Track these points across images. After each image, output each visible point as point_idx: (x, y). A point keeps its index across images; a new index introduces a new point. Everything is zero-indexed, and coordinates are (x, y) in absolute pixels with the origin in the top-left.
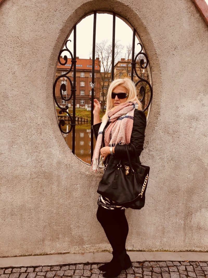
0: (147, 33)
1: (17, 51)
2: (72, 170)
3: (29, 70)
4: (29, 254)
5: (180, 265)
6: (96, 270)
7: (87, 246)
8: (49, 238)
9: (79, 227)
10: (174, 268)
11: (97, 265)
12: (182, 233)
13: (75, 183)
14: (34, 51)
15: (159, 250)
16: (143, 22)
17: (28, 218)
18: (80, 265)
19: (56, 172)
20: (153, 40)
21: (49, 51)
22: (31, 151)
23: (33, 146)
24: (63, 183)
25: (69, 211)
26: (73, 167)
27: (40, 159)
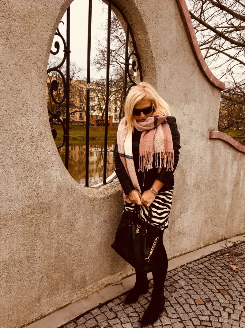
0: (146, 33)
2: (75, 194)
3: (21, 56)
5: (177, 272)
6: (116, 308)
7: (90, 286)
8: (46, 294)
10: (176, 277)
16: (143, 19)
18: (95, 311)
19: (56, 201)
20: (151, 42)
21: (47, 33)
22: (23, 176)
23: (26, 168)
24: (65, 214)
25: (71, 250)
26: (76, 191)
27: (35, 185)
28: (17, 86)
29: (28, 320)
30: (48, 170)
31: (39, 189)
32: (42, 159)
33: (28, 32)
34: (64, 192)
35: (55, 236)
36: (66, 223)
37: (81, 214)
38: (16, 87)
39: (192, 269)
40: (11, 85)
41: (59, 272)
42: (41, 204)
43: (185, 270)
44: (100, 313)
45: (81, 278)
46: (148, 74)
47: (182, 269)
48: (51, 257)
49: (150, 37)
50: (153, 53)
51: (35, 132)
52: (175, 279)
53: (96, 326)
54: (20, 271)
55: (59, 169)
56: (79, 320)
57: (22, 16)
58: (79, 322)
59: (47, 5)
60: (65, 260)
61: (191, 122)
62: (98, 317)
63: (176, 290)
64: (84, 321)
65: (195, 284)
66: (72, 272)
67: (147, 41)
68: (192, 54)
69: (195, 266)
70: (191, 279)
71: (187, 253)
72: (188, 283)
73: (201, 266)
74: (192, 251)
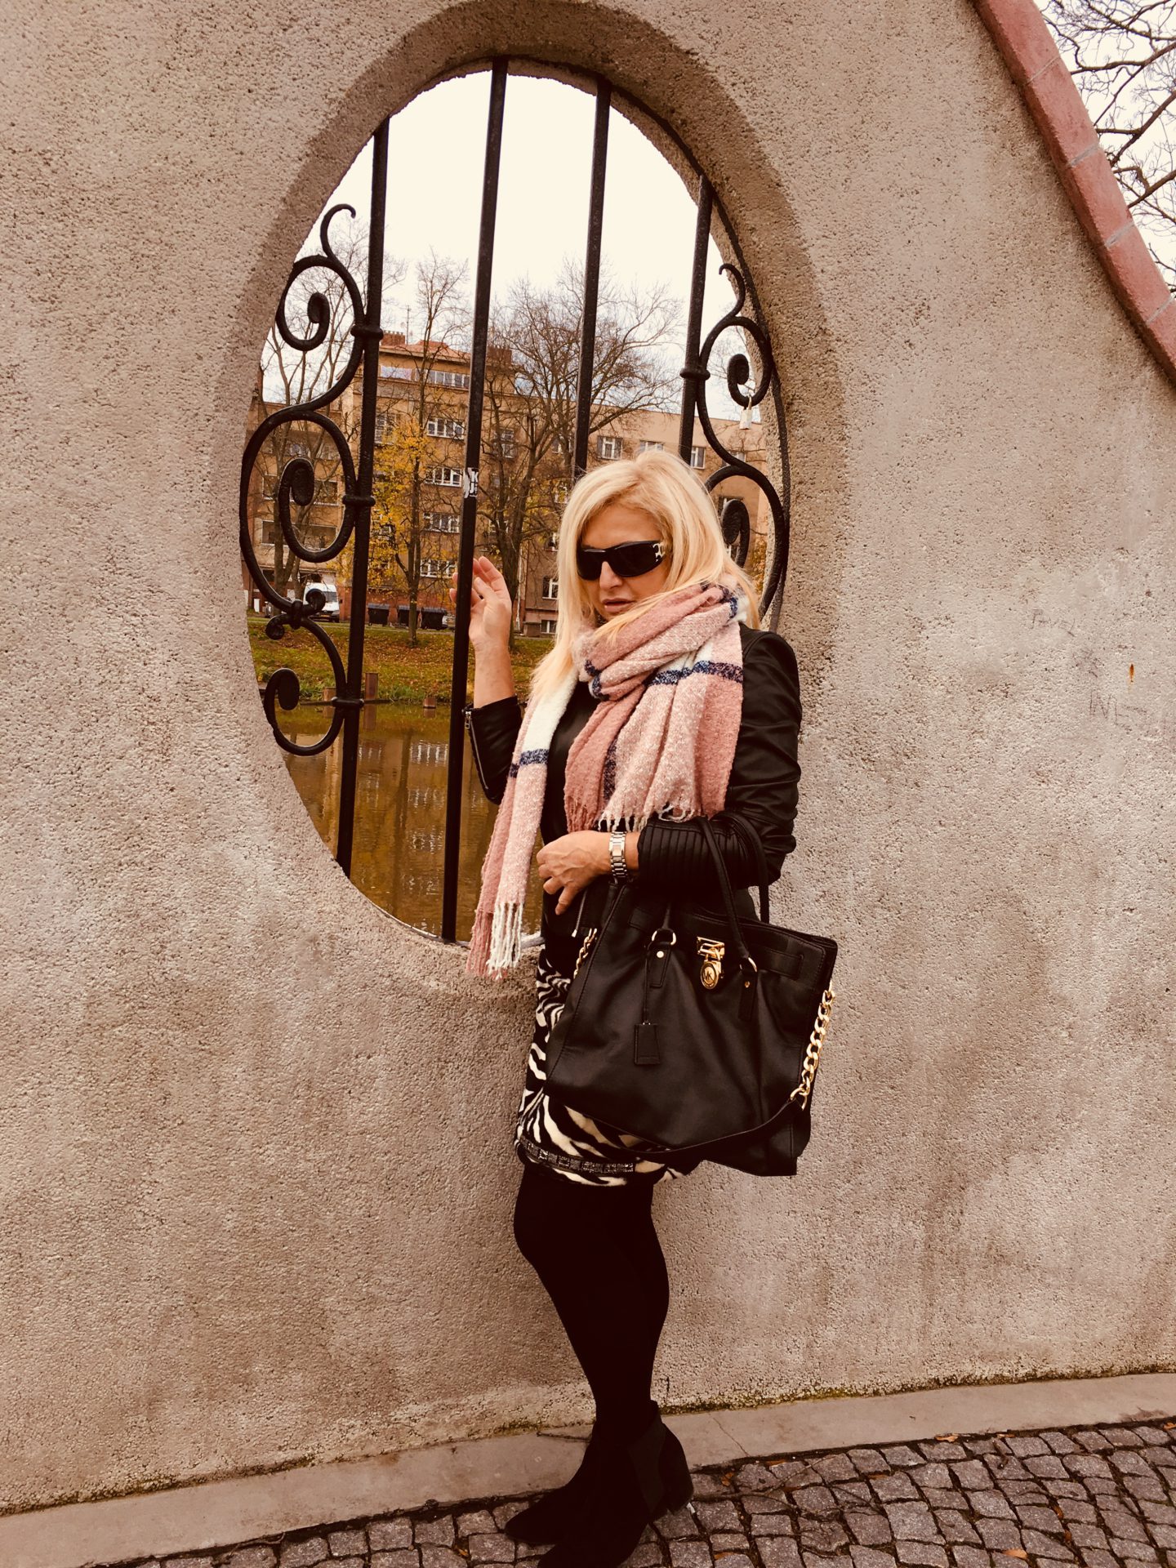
0: (784, 216)
1: (36, 237)
2: (347, 967)
3: (110, 364)
4: (57, 1495)
5: (922, 1461)
6: (489, 1545)
7: (414, 1409)
8: (189, 1387)
9: (373, 1300)
10: (898, 1482)
11: (485, 1512)
12: (915, 1290)
13: (361, 1046)
14: (146, 252)
15: (801, 1395)
16: (766, 150)
17: (60, 1272)
18: (390, 1527)
19: (251, 986)
20: (813, 258)
21: (239, 261)
22: (97, 859)
23: (114, 827)
24: (291, 1048)
25: (317, 1216)
26: (354, 953)
27: (153, 904)
28: (89, 488)
29: (96, 1480)
30: (219, 847)
31: (171, 921)
32: (188, 794)
33: (147, 265)
34: (293, 947)
36: (301, 1090)
37: (379, 1059)
38: (84, 491)
39: (1025, 1467)
40: (62, 483)
41: (258, 1306)
42: (178, 988)
43: (977, 1464)
45: (370, 1359)
46: (804, 417)
47: (960, 1452)
48: (217, 1228)
49: (808, 236)
50: (828, 314)
51: (162, 678)
52: (880, 1493)
54: (68, 1259)
55: (271, 844)
56: (300, 1549)
57: (122, 205)
58: (296, 1554)
59: (239, 147)
60: (288, 1258)
62: (383, 1560)
63: (845, 1550)
64: (316, 1559)
65: (981, 1547)
66: (322, 1320)
67: (797, 258)
69: (1053, 1453)
70: (971, 1515)
71: (1048, 1378)
72: (939, 1532)
73: (1090, 1466)
74: (1089, 1375)
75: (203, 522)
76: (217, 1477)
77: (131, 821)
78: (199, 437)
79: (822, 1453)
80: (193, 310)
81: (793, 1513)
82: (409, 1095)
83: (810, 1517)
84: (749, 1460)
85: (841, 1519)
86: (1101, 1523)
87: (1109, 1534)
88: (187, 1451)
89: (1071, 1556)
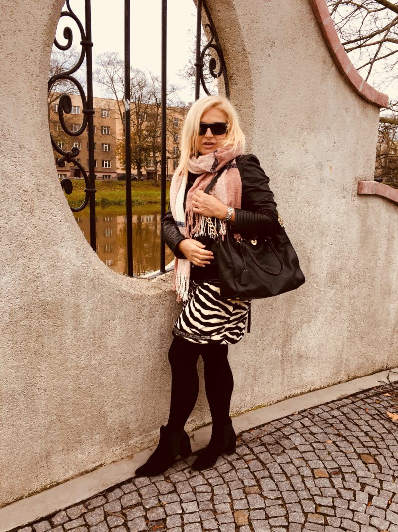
0: (231, 7)
2: (104, 289)
4: (15, 498)
5: (292, 421)
7: (136, 439)
8: (60, 448)
9: (121, 405)
10: (289, 429)
13: (111, 317)
14: (7, 5)
15: (250, 409)
19: (71, 299)
20: (240, 23)
21: (44, 11)
22: (9, 256)
23: (14, 243)
24: (87, 320)
25: (100, 379)
26: (106, 283)
27: (33, 272)
29: (29, 489)
30: (55, 248)
31: (40, 278)
32: (42, 228)
33: (8, 10)
34: (85, 284)
35: (72, 357)
36: (91, 336)
37: (117, 321)
39: (319, 417)
41: (82, 415)
42: (44, 303)
43: (306, 419)
44: (148, 483)
45: (121, 425)
46: (237, 81)
47: (301, 417)
48: (65, 389)
49: (238, 15)
50: (246, 44)
51: (28, 183)
52: (285, 433)
53: (138, 503)
54: (11, 411)
55: (74, 245)
56: (113, 493)
58: (112, 496)
60: (91, 396)
61: (320, 166)
62: (144, 490)
63: (283, 452)
64: (120, 495)
65: (319, 442)
66: (104, 416)
67: (234, 22)
68: (322, 43)
69: (325, 412)
70: (312, 434)
71: (314, 390)
72: (306, 441)
73: (336, 413)
74: (324, 388)
75: (39, 119)
76: (73, 478)
77: (21, 241)
78: (34, 84)
79: (263, 425)
80: (28, 30)
81: (264, 445)
82: (128, 332)
83: (269, 444)
84: (244, 432)
85: (277, 443)
86: (347, 428)
87: (351, 431)
88: (61, 471)
89: (344, 439)
